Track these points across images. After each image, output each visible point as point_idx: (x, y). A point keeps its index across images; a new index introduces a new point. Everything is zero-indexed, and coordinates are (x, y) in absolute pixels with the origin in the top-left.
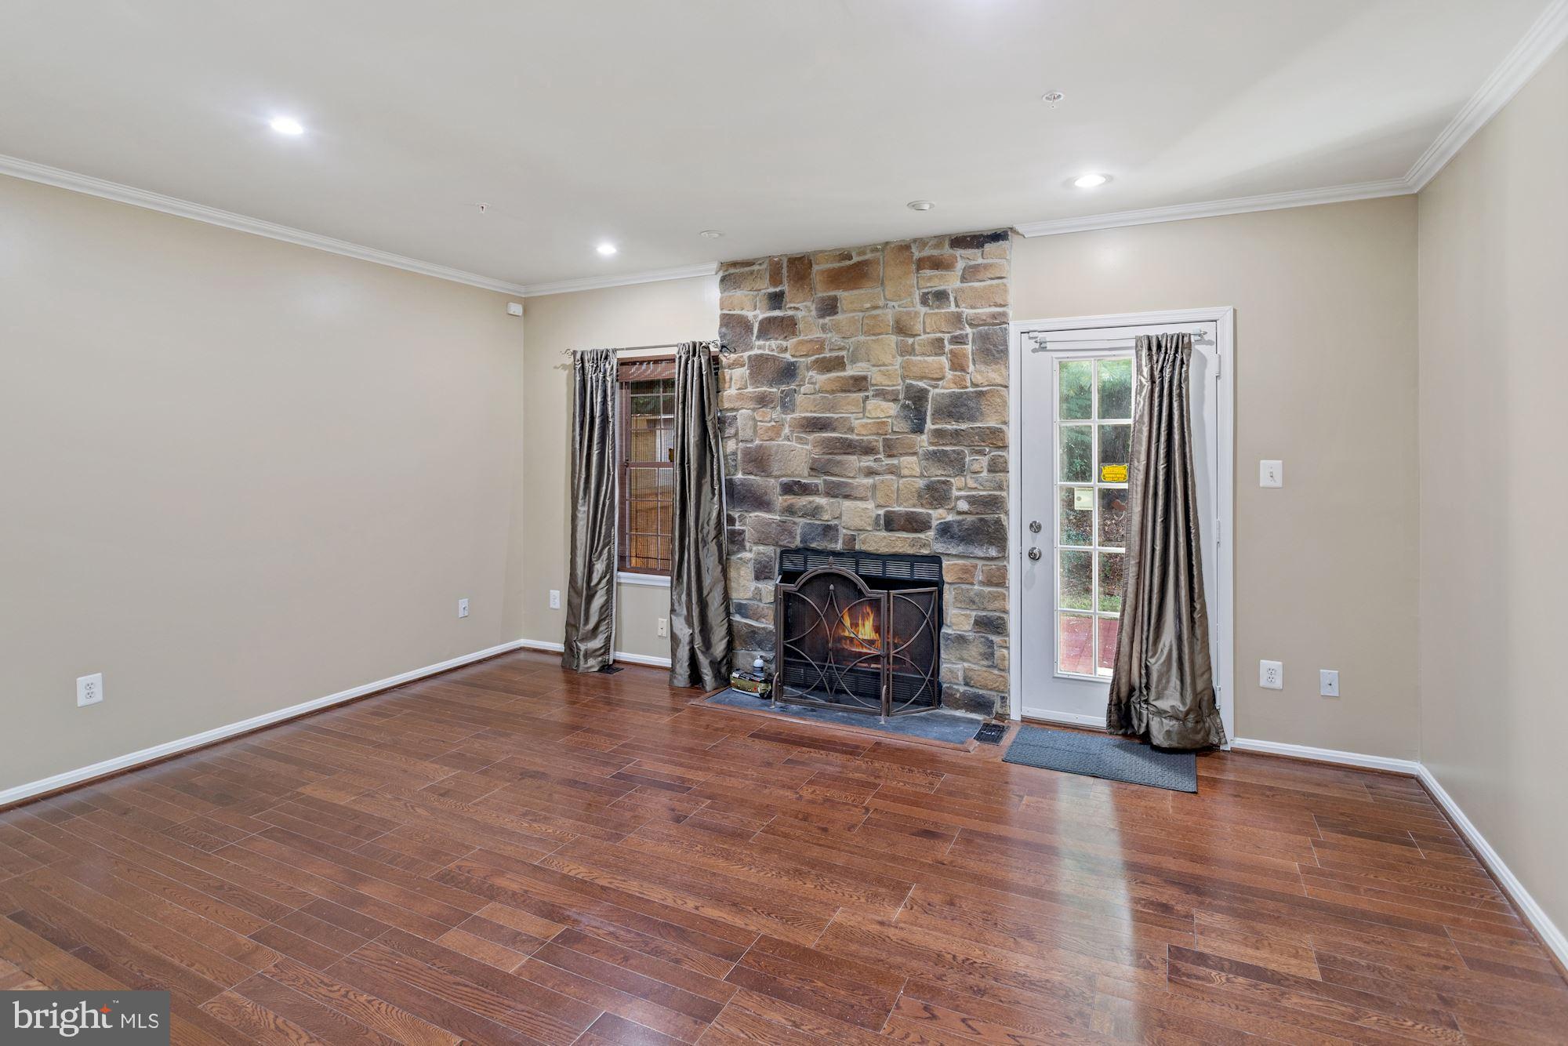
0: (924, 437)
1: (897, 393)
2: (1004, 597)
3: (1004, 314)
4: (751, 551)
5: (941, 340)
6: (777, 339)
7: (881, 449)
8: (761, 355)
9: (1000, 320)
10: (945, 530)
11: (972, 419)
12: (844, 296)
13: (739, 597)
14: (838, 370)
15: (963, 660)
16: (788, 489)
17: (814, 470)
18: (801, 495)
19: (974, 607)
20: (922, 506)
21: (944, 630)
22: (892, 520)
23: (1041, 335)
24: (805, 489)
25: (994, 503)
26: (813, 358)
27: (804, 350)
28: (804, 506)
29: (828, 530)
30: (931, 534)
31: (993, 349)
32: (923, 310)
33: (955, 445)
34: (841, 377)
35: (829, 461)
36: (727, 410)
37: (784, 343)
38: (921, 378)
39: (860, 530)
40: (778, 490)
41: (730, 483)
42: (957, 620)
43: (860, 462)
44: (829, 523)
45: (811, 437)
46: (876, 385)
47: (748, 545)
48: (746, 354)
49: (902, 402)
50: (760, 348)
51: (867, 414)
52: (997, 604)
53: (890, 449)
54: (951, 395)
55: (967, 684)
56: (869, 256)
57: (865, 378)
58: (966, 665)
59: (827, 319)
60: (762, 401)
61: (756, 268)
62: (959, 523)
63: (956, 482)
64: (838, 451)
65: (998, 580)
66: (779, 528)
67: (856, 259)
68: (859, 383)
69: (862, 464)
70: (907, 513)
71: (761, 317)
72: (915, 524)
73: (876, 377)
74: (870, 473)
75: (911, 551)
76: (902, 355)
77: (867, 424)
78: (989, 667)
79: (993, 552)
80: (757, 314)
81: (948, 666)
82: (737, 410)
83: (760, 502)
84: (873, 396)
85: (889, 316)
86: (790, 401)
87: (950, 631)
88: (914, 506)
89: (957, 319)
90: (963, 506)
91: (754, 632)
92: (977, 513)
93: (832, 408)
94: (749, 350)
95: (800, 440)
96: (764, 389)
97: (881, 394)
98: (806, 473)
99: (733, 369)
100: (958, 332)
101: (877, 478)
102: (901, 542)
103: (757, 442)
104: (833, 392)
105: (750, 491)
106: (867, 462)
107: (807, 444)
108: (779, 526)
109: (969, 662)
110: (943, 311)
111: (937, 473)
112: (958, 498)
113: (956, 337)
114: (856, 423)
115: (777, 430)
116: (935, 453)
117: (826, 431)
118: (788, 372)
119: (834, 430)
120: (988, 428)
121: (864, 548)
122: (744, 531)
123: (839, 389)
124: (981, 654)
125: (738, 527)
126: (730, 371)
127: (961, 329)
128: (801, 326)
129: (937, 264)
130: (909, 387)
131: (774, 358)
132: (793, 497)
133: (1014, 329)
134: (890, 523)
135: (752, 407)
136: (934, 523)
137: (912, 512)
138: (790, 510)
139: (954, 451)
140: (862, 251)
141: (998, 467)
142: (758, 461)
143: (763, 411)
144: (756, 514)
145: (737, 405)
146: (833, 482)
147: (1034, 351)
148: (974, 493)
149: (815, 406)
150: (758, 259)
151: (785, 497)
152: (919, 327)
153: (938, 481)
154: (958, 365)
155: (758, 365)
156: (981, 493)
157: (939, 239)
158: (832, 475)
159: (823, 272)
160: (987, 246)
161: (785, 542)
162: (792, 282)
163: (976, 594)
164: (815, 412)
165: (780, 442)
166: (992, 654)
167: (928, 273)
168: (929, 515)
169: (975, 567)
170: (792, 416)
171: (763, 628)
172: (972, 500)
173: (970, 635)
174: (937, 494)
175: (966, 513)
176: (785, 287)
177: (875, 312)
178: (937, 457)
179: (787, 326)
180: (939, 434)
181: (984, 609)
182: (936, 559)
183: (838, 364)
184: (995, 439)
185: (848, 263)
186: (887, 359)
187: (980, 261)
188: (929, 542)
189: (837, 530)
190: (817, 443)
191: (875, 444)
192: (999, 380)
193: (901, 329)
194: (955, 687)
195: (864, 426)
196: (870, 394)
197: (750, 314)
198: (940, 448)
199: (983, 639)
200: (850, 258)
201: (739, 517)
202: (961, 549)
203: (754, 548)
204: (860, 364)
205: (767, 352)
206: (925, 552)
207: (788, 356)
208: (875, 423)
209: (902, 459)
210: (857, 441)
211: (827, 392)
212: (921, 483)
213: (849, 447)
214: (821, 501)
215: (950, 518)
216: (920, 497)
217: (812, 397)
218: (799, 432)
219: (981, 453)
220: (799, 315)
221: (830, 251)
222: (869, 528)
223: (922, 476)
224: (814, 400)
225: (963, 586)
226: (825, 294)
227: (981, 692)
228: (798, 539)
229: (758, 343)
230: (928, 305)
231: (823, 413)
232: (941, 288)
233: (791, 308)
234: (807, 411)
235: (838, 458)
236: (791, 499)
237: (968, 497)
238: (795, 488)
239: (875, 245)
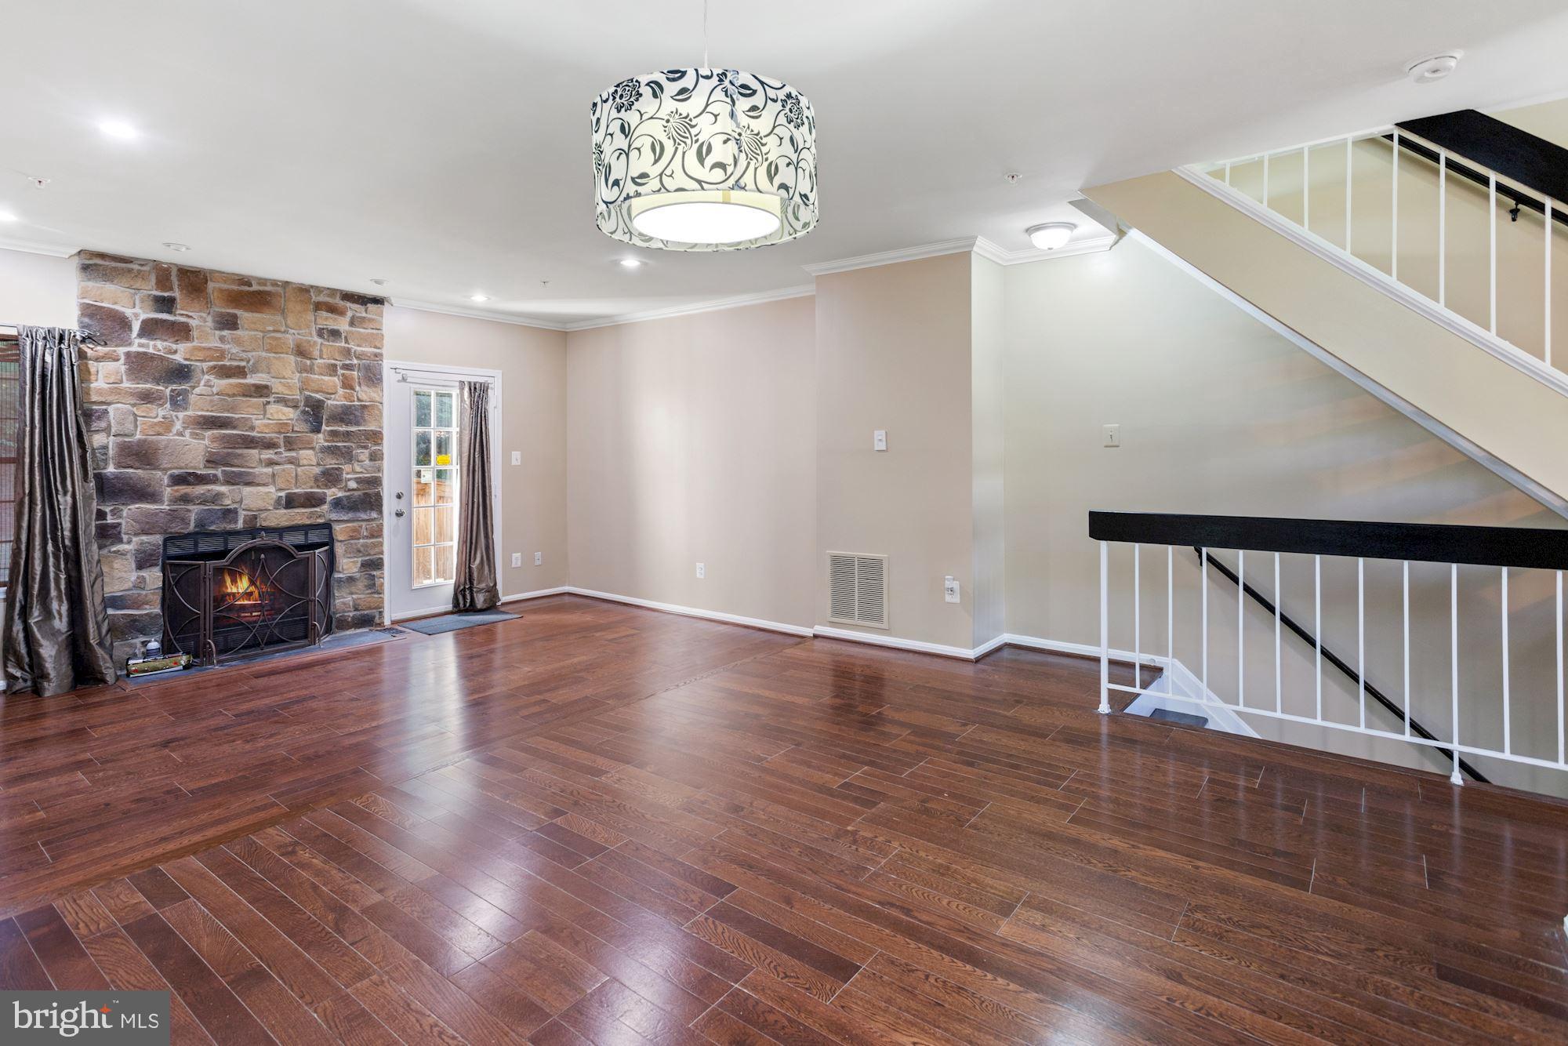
0: (321, 436)
1: (298, 401)
2: (381, 544)
3: (381, 355)
4: (129, 542)
5: (335, 366)
6: (166, 340)
7: (282, 444)
8: (145, 354)
9: (378, 356)
10: (337, 504)
11: (357, 424)
12: (244, 316)
13: (112, 590)
14: (238, 377)
15: (352, 593)
16: (179, 480)
17: (211, 461)
18: (198, 484)
19: (361, 555)
20: (318, 487)
21: (336, 575)
22: (293, 500)
23: (404, 372)
24: (201, 480)
25: (376, 482)
26: (212, 364)
27: (200, 355)
28: (202, 494)
29: (229, 514)
30: (325, 507)
31: (373, 377)
32: (320, 341)
33: (346, 442)
34: (243, 384)
35: (228, 454)
36: (94, 403)
37: (174, 346)
38: (317, 392)
39: (262, 510)
40: (166, 481)
41: (99, 478)
42: (348, 565)
43: (260, 454)
44: (229, 507)
45: (209, 433)
46: (276, 393)
47: (125, 538)
48: (122, 351)
49: (302, 408)
50: (140, 345)
51: (268, 416)
52: (377, 550)
53: (290, 444)
54: (342, 406)
55: (356, 610)
56: (268, 288)
57: (266, 387)
58: (354, 596)
59: (225, 333)
60: (147, 397)
61: (136, 267)
62: (348, 497)
63: (347, 468)
64: (240, 446)
65: (377, 533)
66: (169, 517)
67: (255, 287)
68: (261, 390)
69: (262, 456)
70: (306, 493)
71: (143, 316)
72: (313, 501)
73: (277, 387)
74: (271, 463)
75: (308, 522)
76: (300, 372)
77: (269, 424)
78: (372, 593)
79: (374, 515)
80: (138, 313)
81: (342, 600)
82: (109, 404)
83: (142, 493)
84: (274, 402)
85: (290, 339)
86: (183, 400)
87: (341, 575)
88: (311, 488)
89: (347, 352)
90: (353, 485)
91: (135, 621)
92: (364, 489)
93: (232, 409)
94: (126, 346)
95: (194, 435)
96: (148, 386)
97: (282, 401)
98: (202, 466)
99: (101, 362)
100: (348, 362)
101: (277, 467)
102: (300, 516)
103: (138, 436)
104: (234, 395)
105: (128, 484)
106: (268, 454)
107: (203, 439)
108: (169, 514)
109: (356, 593)
110: (337, 344)
111: (331, 462)
112: (350, 480)
113: (347, 365)
114: (257, 423)
115: (167, 425)
116: (329, 447)
117: (227, 428)
118: (181, 373)
119: (234, 428)
120: (371, 431)
121: (264, 524)
122: (120, 524)
123: (241, 394)
124: (366, 586)
125: (110, 520)
126: (95, 364)
127: (350, 360)
128: (195, 333)
129: (332, 309)
130: (308, 399)
131: (162, 358)
132: (184, 487)
133: (387, 365)
134: (290, 502)
135: (132, 402)
136: (329, 499)
137: (312, 492)
138: (185, 499)
139: (345, 446)
140: (262, 281)
141: (376, 457)
142: (141, 454)
143: (147, 407)
144: (137, 506)
145: (109, 399)
146: (233, 472)
147: (399, 381)
148: (361, 476)
149: (213, 407)
150: (137, 259)
151: (176, 488)
152: (316, 353)
153: (333, 468)
154: (347, 384)
155: (139, 364)
156: (366, 475)
157: (333, 292)
158: (232, 466)
159: (221, 291)
160: (369, 305)
161: (177, 528)
162: (184, 292)
163: (362, 546)
164: (212, 411)
165: (171, 437)
166: (374, 584)
167: (325, 314)
168: (325, 494)
169: (361, 527)
170: (185, 413)
171: (146, 614)
172: (359, 481)
173: (358, 575)
174: (331, 477)
175: (353, 490)
176: (176, 294)
177: (278, 335)
178: (331, 451)
179: (181, 331)
180: (334, 434)
181: (369, 555)
182: (327, 526)
183: (240, 372)
184: (376, 437)
185: (246, 288)
186: (287, 373)
187: (364, 315)
188: (325, 513)
189: (236, 513)
190: (214, 439)
191: (276, 440)
192: (378, 399)
193: (301, 352)
194: (346, 614)
195: (267, 426)
196: (271, 399)
197: (128, 312)
198: (333, 444)
199: (367, 576)
200: (250, 285)
201: (111, 511)
202: (350, 515)
203: (135, 539)
204: (260, 375)
205: (151, 351)
206: (321, 521)
207: (179, 358)
208: (276, 423)
209: (301, 452)
210: (259, 438)
211: (228, 395)
212: (317, 470)
213: (250, 443)
214: (223, 489)
215: (340, 494)
216: (316, 480)
217: (208, 398)
218: (194, 429)
219: (365, 447)
220: (193, 323)
221: (228, 274)
222: (271, 508)
223: (318, 464)
224: (211, 401)
225: (352, 542)
226: (223, 310)
227: (366, 612)
228: (192, 524)
229: (137, 341)
230: (324, 338)
231: (222, 412)
232: (335, 327)
233: (182, 315)
234: (203, 410)
235: (239, 451)
236: (184, 489)
237: (356, 478)
238: (191, 479)
239: (274, 280)
